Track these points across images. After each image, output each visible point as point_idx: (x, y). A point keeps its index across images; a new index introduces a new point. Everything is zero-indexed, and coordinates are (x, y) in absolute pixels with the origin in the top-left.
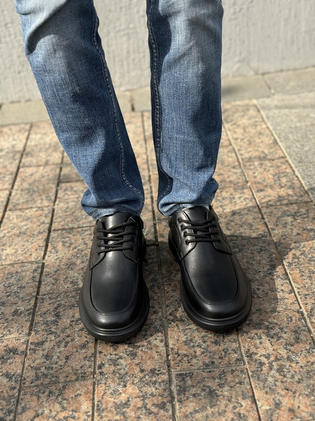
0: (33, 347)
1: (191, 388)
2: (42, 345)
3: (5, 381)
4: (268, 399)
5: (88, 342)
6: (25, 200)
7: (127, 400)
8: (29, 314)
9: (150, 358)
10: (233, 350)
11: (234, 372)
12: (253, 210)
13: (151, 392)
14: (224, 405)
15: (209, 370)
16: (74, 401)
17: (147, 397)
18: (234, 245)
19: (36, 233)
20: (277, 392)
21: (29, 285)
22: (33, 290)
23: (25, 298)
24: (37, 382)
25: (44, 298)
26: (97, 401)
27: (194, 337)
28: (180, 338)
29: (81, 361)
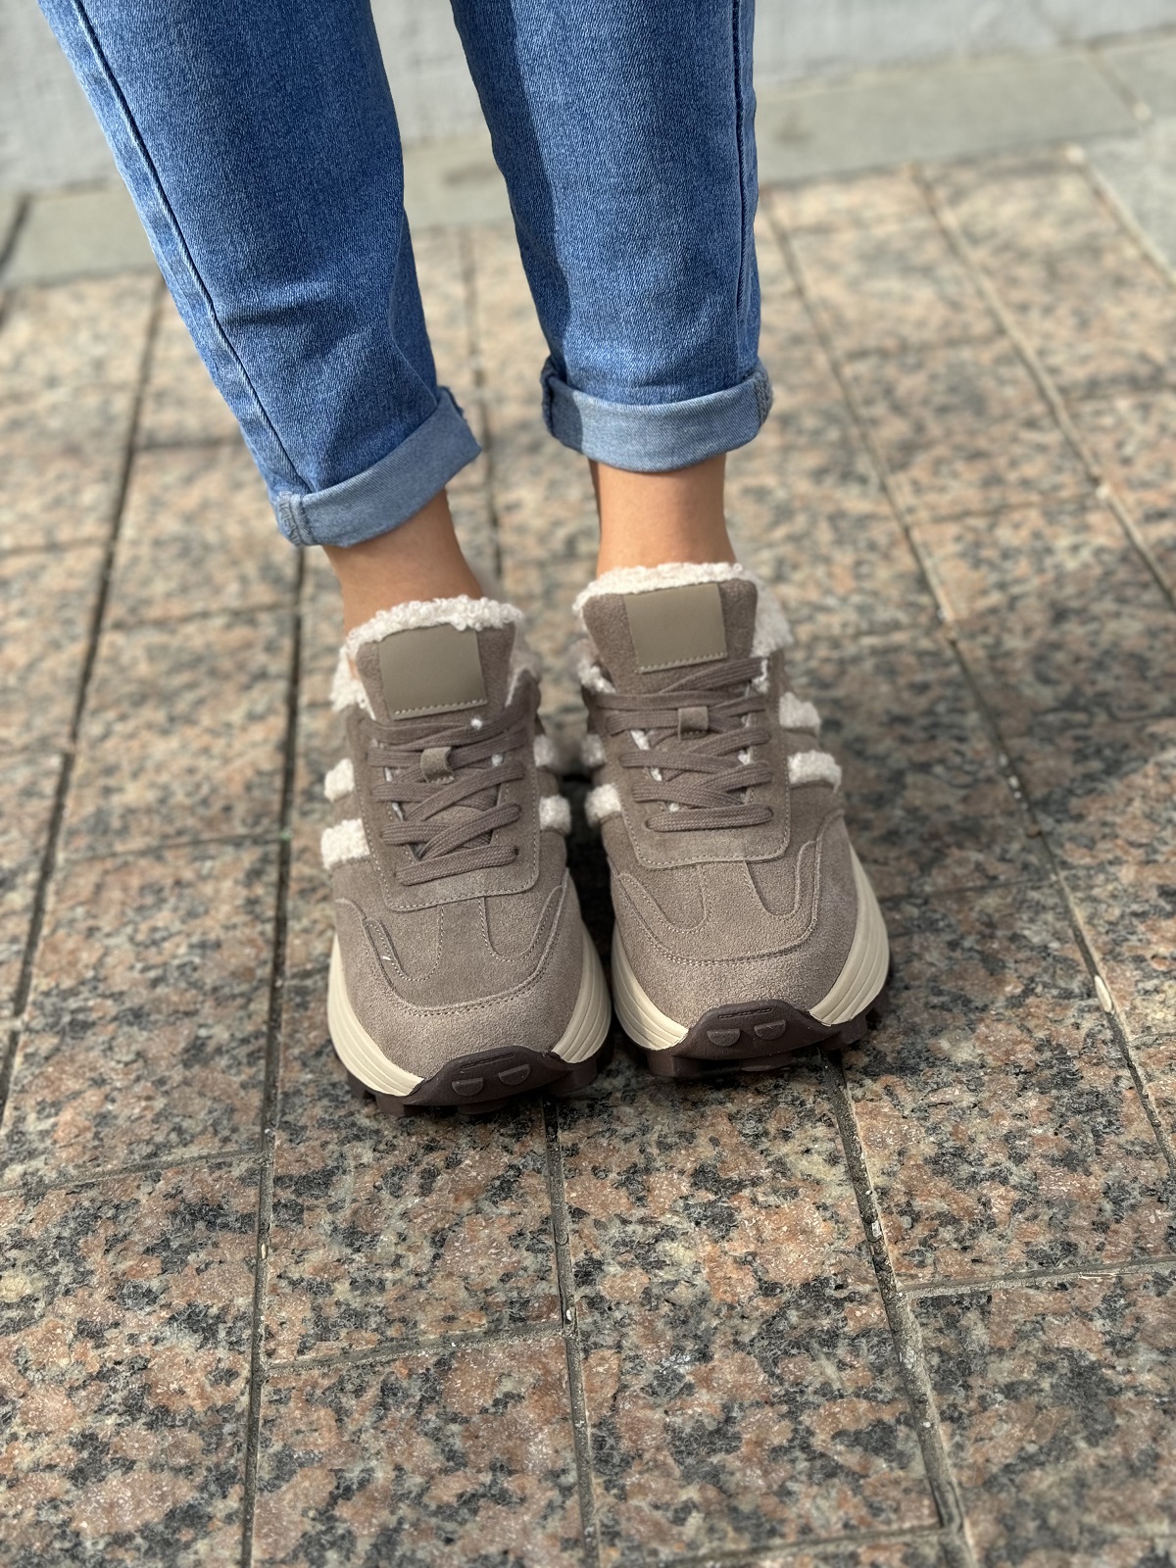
0: (286, 1195)
1: (993, 1358)
2: (327, 1185)
3: (186, 1343)
5: (519, 1172)
6: (173, 585)
7: (722, 1417)
8: (252, 1058)
9: (792, 1234)
10: (1147, 1191)
11: (1167, 1288)
12: (1137, 597)
13: (821, 1379)
14: (1147, 1428)
15: (1057, 1280)
16: (495, 1424)
17: (807, 1404)
18: (1080, 745)
19: (236, 716)
21: (238, 933)
22: (257, 956)
23: (227, 991)
24: (324, 1344)
25: (306, 987)
26: (594, 1426)
27: (972, 1140)
28: (912, 1146)
29: (499, 1250)
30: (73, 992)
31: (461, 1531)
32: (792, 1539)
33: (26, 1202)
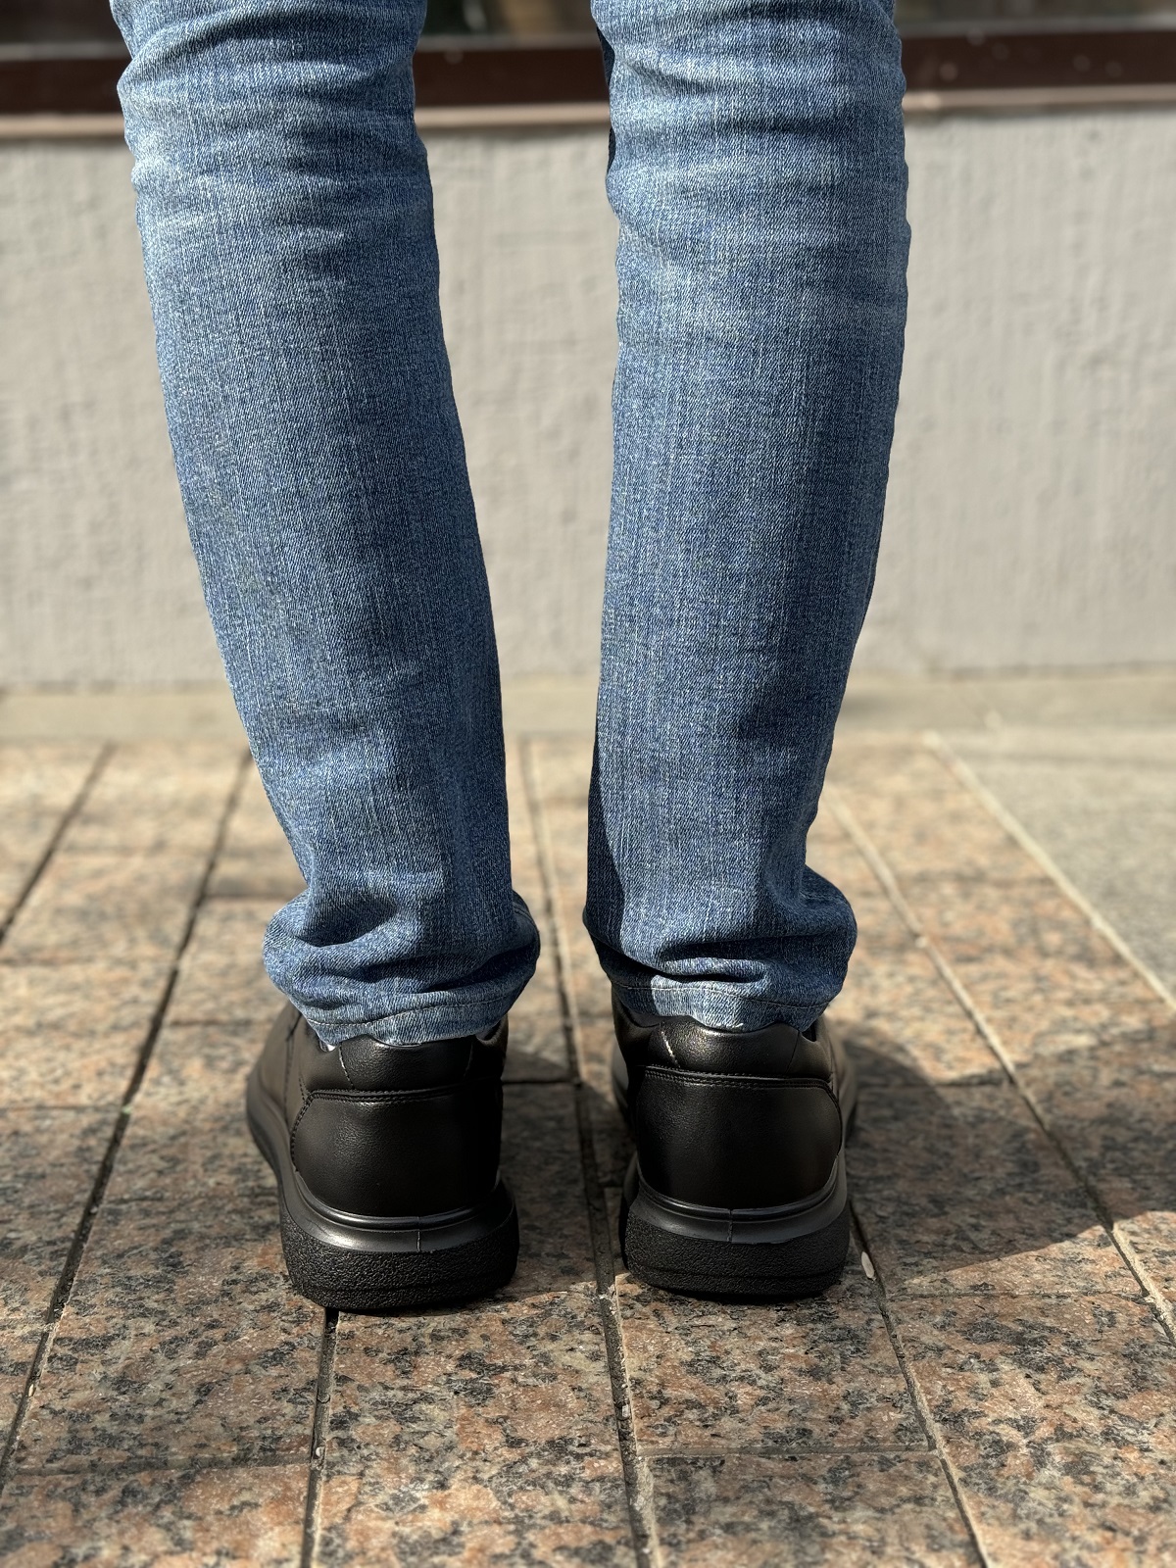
0: (61, 1351)
1: (717, 1504)
2: (105, 1346)
4: (1035, 1555)
5: (294, 1347)
6: (66, 939)
7: (450, 1530)
8: (55, 1255)
9: (545, 1406)
10: (882, 1399)
11: (890, 1467)
13: (552, 1509)
14: (853, 1563)
15: (788, 1454)
16: (227, 1523)
17: (533, 1525)
19: (101, 1027)
20: (1068, 1535)
21: (64, 1170)
22: (78, 1186)
23: (43, 1208)
24: (74, 1457)
25: (121, 1210)
26: (325, 1529)
27: (727, 1353)
28: (670, 1353)
29: (262, 1400)
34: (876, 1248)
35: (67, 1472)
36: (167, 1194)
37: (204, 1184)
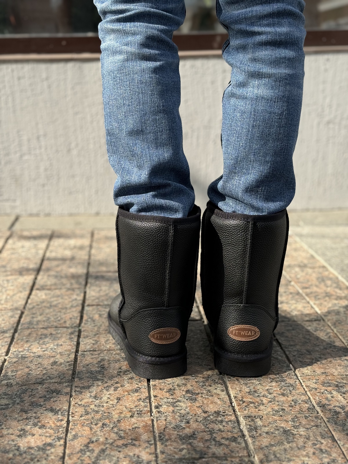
0: (77, 389)
1: (263, 427)
2: (89, 388)
3: (50, 414)
5: (140, 388)
6: (53, 283)
7: (192, 434)
8: (70, 365)
9: (212, 403)
10: (302, 401)
11: (308, 418)
13: (219, 428)
14: (302, 442)
15: (280, 415)
16: (132, 432)
17: (215, 433)
19: (68, 306)
21: (67, 343)
22: (72, 348)
23: (64, 353)
24: (87, 416)
25: (85, 354)
26: (159, 433)
27: (258, 390)
28: (243, 389)
29: (135, 401)
30: (22, 351)
31: (123, 450)
32: (210, 455)
33: (8, 387)
34: (294, 363)
35: (86, 420)
36: (97, 350)
37: (106, 347)
